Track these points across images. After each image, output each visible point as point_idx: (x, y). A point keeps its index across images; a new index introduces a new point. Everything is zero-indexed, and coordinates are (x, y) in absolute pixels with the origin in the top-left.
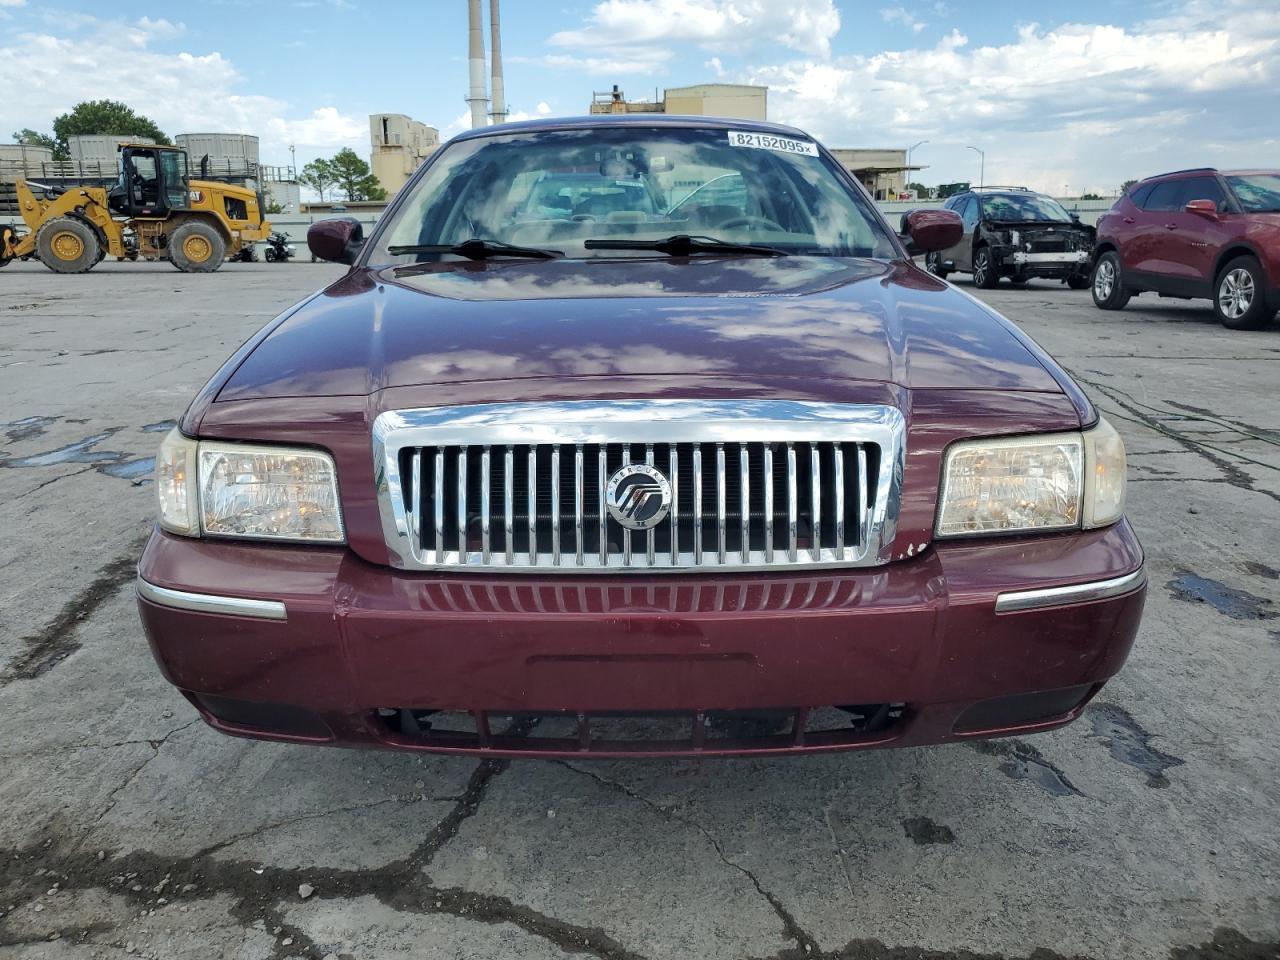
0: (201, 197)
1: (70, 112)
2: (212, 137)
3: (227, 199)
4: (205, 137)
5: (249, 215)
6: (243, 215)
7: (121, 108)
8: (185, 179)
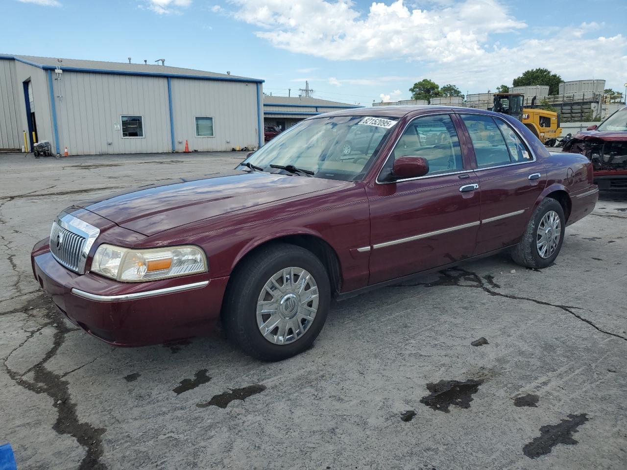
0: (528, 117)
1: (521, 76)
2: (578, 83)
3: (541, 117)
4: (571, 83)
5: (551, 125)
6: (548, 125)
7: (546, 71)
8: (521, 108)
